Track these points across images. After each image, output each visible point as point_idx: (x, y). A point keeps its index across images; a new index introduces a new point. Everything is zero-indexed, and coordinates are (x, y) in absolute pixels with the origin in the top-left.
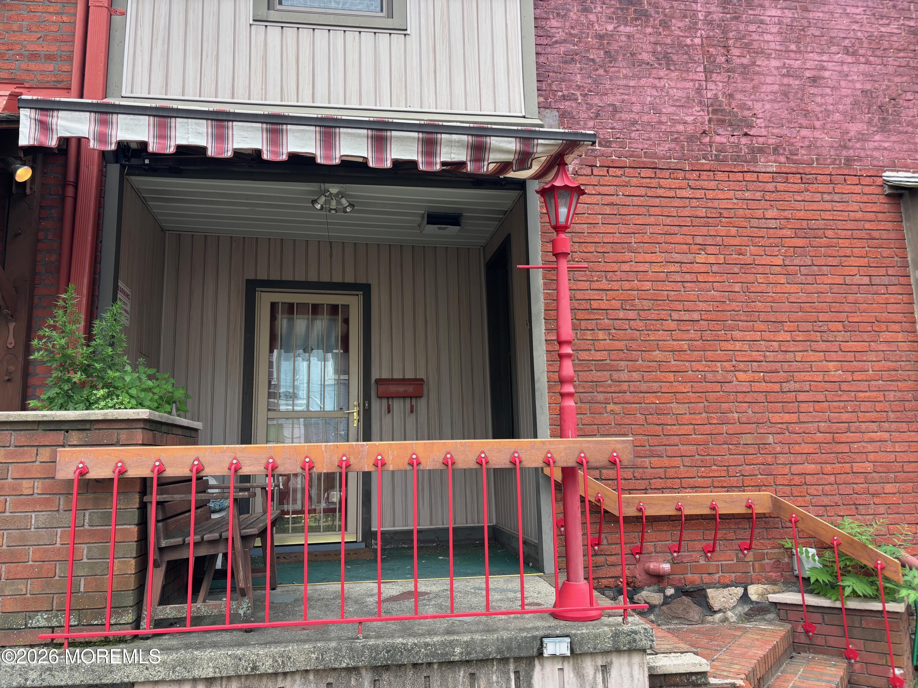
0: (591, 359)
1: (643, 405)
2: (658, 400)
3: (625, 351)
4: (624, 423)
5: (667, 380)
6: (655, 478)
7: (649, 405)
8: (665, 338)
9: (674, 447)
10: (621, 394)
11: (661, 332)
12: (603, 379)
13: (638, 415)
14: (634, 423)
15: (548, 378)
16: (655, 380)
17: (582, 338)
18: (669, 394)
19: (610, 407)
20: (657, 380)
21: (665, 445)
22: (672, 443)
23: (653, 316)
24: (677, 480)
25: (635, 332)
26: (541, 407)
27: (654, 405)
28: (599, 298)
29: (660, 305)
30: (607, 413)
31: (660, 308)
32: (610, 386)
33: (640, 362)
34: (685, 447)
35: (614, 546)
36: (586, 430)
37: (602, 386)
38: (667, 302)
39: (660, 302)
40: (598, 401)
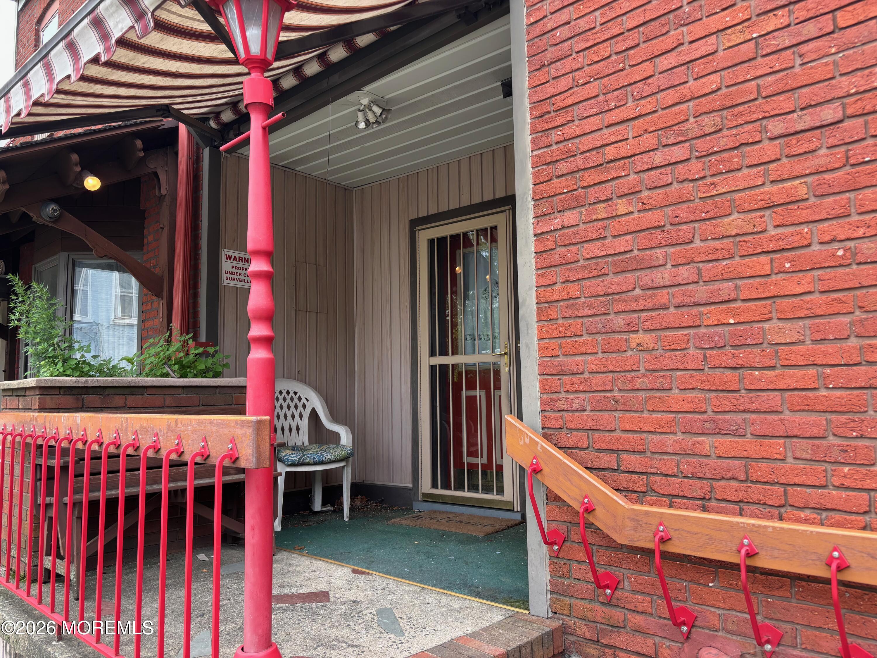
0: (603, 253)
1: (702, 330)
2: (733, 316)
3: (668, 227)
4: (661, 367)
5: (753, 273)
6: (722, 478)
7: (713, 330)
8: (752, 183)
9: (769, 416)
10: (656, 313)
11: (745, 171)
12: (624, 289)
13: (692, 351)
14: (682, 366)
15: (537, 297)
16: (725, 276)
17: (589, 219)
18: (759, 303)
19: (635, 339)
20: (732, 275)
21: (745, 411)
22: (764, 406)
23: (723, 143)
24: (775, 488)
25: (686, 185)
26: (527, 346)
27: (726, 329)
28: (620, 137)
29: (741, 114)
30: (632, 350)
31: (740, 121)
32: (636, 299)
33: (697, 243)
34: (798, 417)
35: (640, 597)
36: (594, 382)
37: (621, 301)
38: (760, 100)
39: (741, 108)
40: (615, 328)
